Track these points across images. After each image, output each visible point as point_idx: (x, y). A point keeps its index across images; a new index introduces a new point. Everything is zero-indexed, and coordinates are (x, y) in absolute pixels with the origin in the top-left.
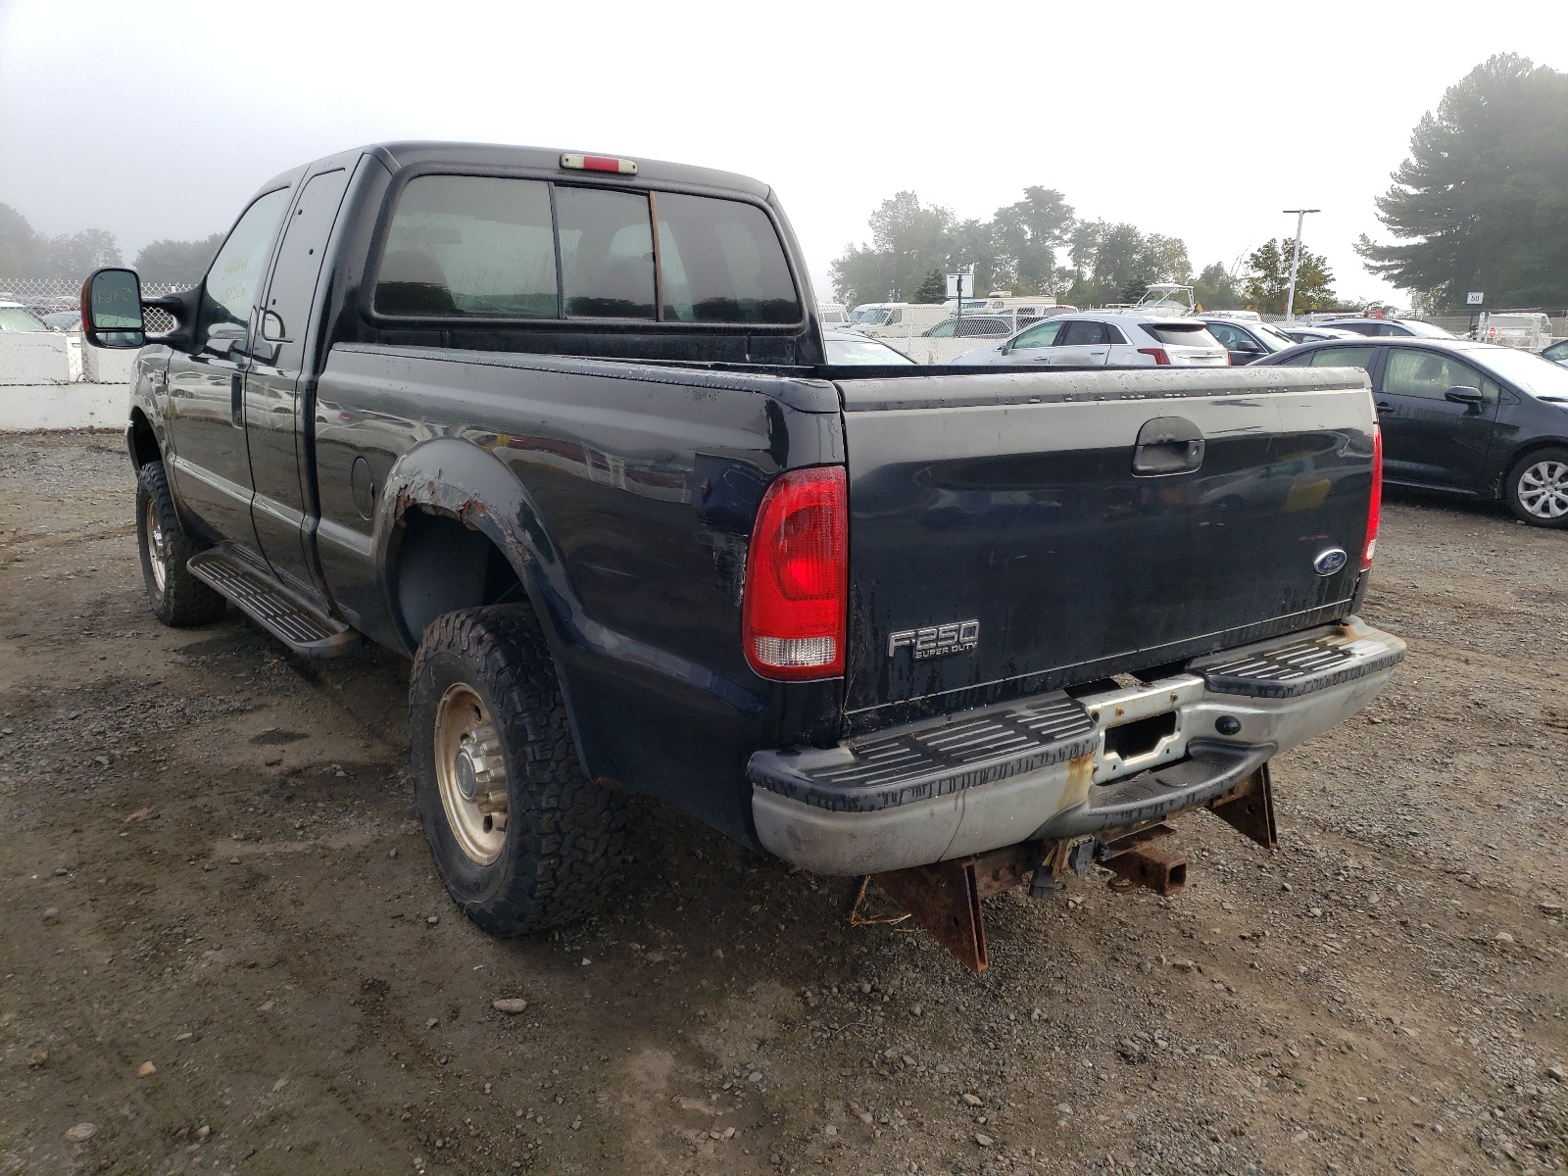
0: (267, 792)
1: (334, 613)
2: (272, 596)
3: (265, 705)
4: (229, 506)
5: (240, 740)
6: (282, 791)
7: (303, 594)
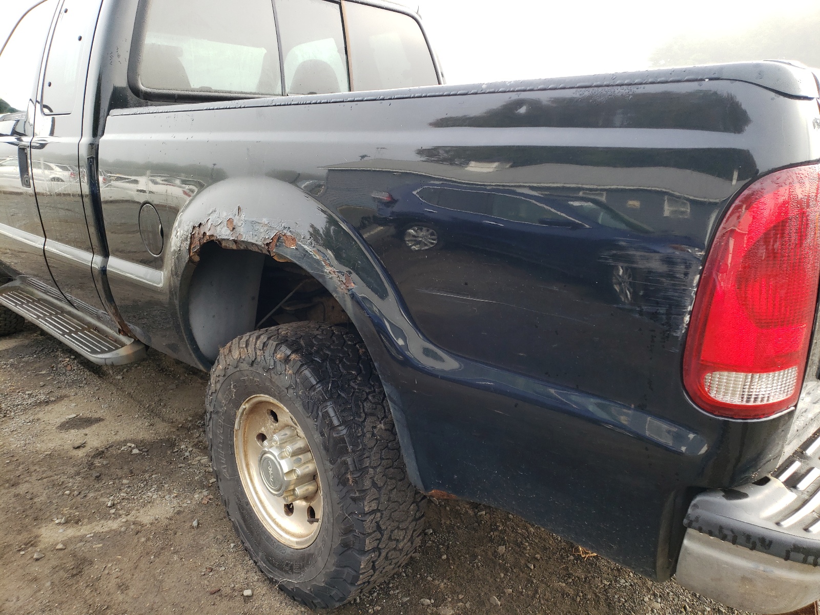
0: (78, 474)
1: (124, 331)
2: (63, 316)
3: (65, 396)
4: (21, 250)
5: (49, 428)
6: (91, 472)
7: (91, 314)
